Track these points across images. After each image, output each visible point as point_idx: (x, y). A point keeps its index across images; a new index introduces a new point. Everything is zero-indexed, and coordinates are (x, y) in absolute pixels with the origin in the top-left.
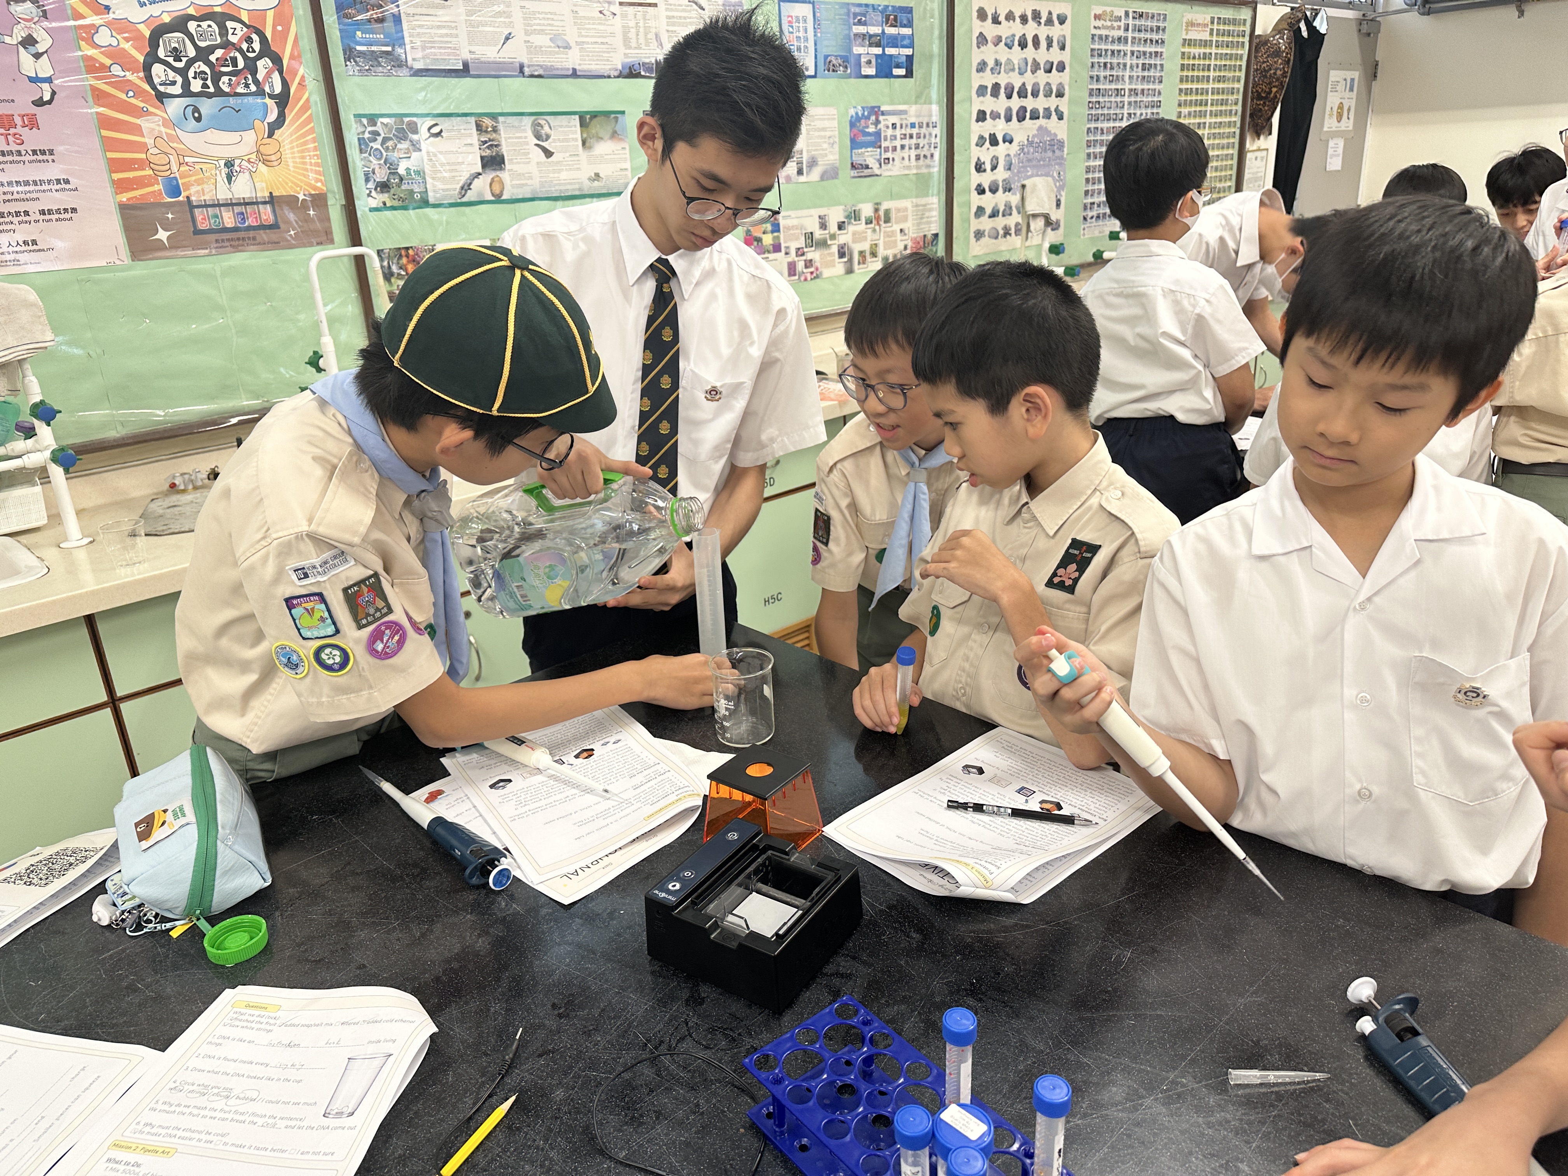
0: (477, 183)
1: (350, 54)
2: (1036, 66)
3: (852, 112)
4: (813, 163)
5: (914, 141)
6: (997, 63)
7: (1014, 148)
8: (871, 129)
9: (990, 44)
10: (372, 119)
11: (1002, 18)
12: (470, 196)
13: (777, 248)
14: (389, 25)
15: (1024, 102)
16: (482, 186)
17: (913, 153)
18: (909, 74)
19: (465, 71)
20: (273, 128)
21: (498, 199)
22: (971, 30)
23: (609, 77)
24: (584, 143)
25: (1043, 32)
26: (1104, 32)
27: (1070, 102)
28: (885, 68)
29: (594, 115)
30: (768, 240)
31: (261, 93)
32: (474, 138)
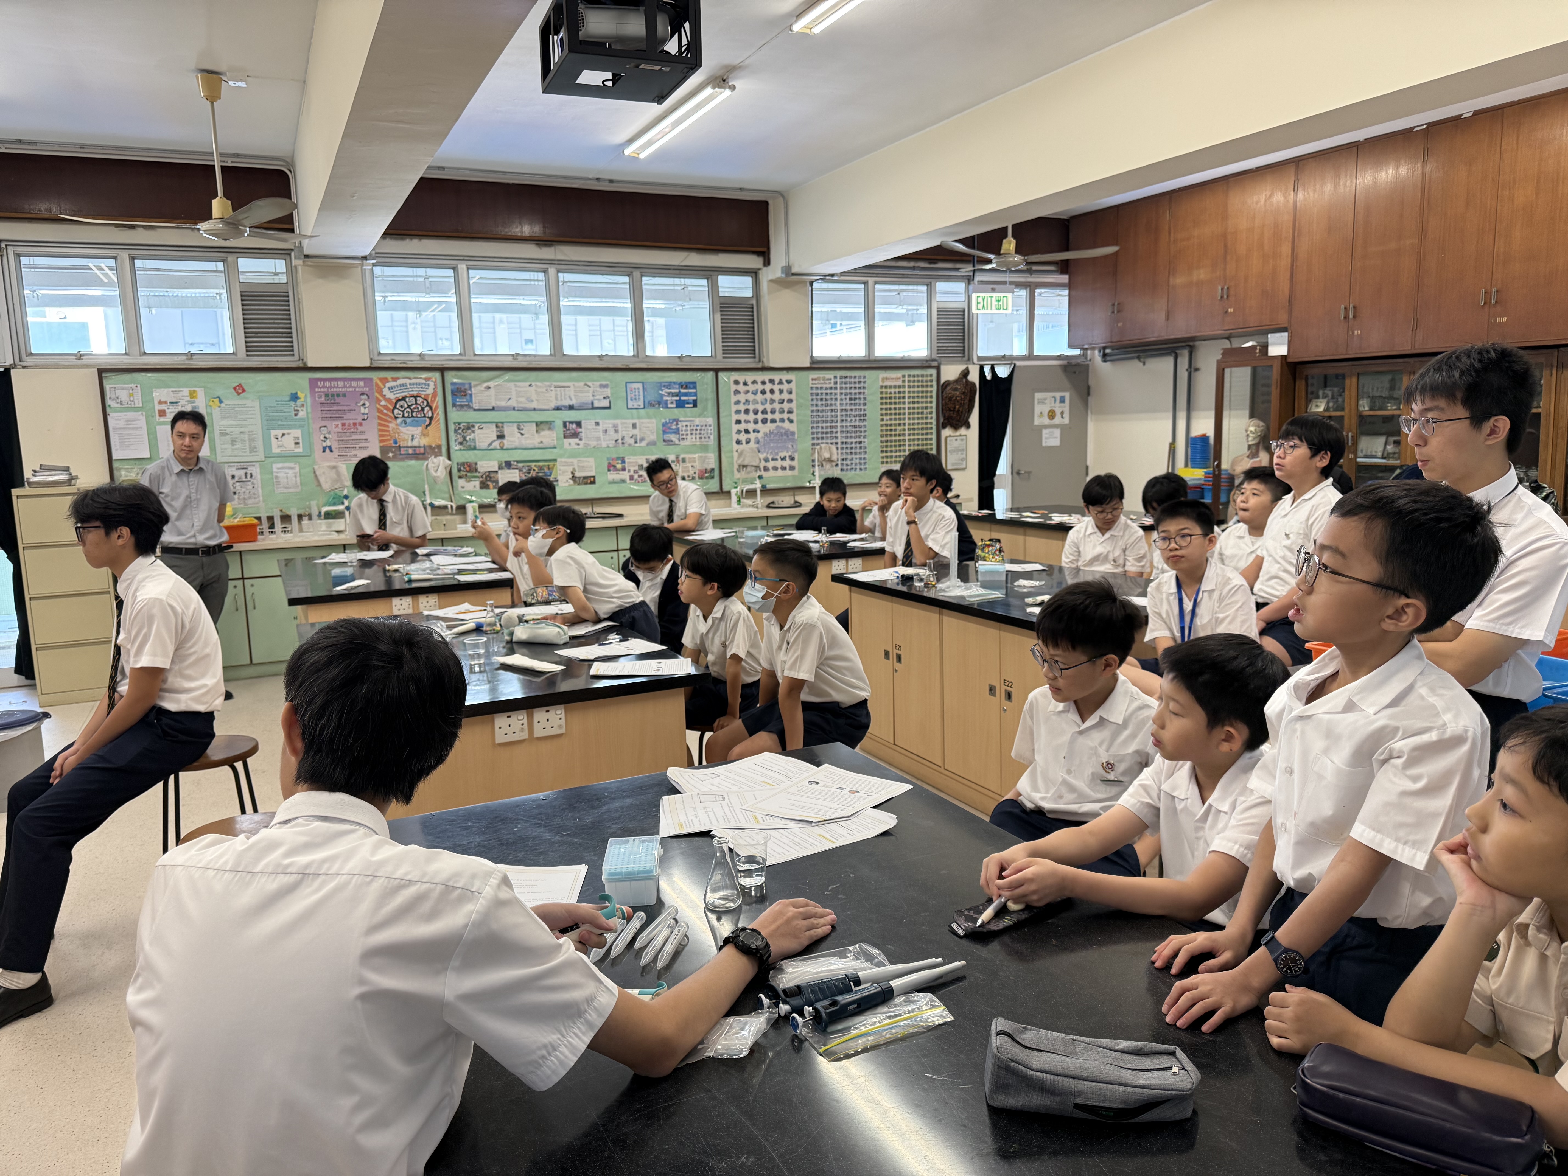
0: (494, 444)
1: (454, 405)
2: (772, 401)
3: (663, 421)
4: (642, 439)
5: (698, 432)
6: (747, 401)
7: (760, 435)
8: (674, 427)
9: (742, 394)
10: (459, 424)
11: (749, 383)
12: (491, 447)
13: (624, 469)
14: (468, 397)
15: (765, 416)
16: (496, 444)
17: (698, 436)
18: (695, 405)
19: (493, 409)
20: (427, 426)
21: (502, 448)
22: (730, 388)
23: (548, 410)
24: (537, 431)
25: (776, 388)
26: (819, 386)
27: (798, 415)
28: (680, 405)
29: (542, 422)
30: (619, 466)
31: (425, 416)
32: (494, 429)
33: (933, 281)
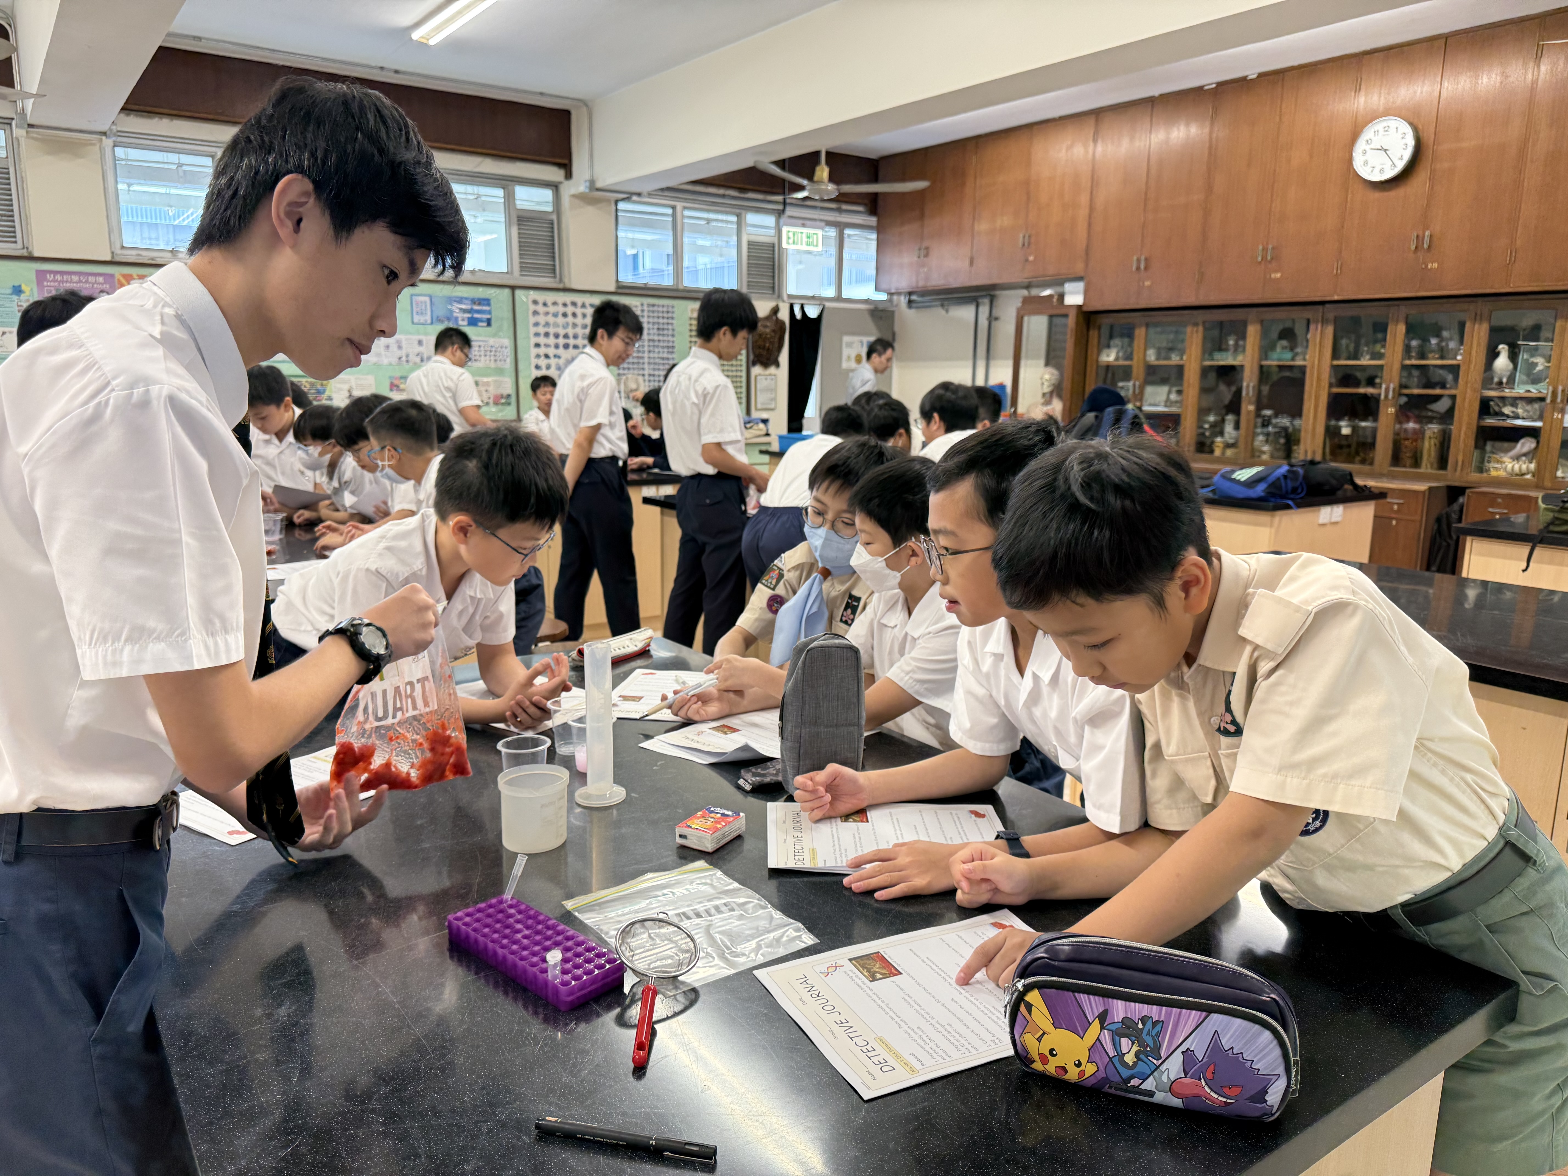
5: (493, 353)
6: (547, 323)
9: (542, 316)
15: (567, 341)
17: (492, 358)
18: (489, 325)
25: (579, 311)
28: (473, 323)
33: (743, 212)
